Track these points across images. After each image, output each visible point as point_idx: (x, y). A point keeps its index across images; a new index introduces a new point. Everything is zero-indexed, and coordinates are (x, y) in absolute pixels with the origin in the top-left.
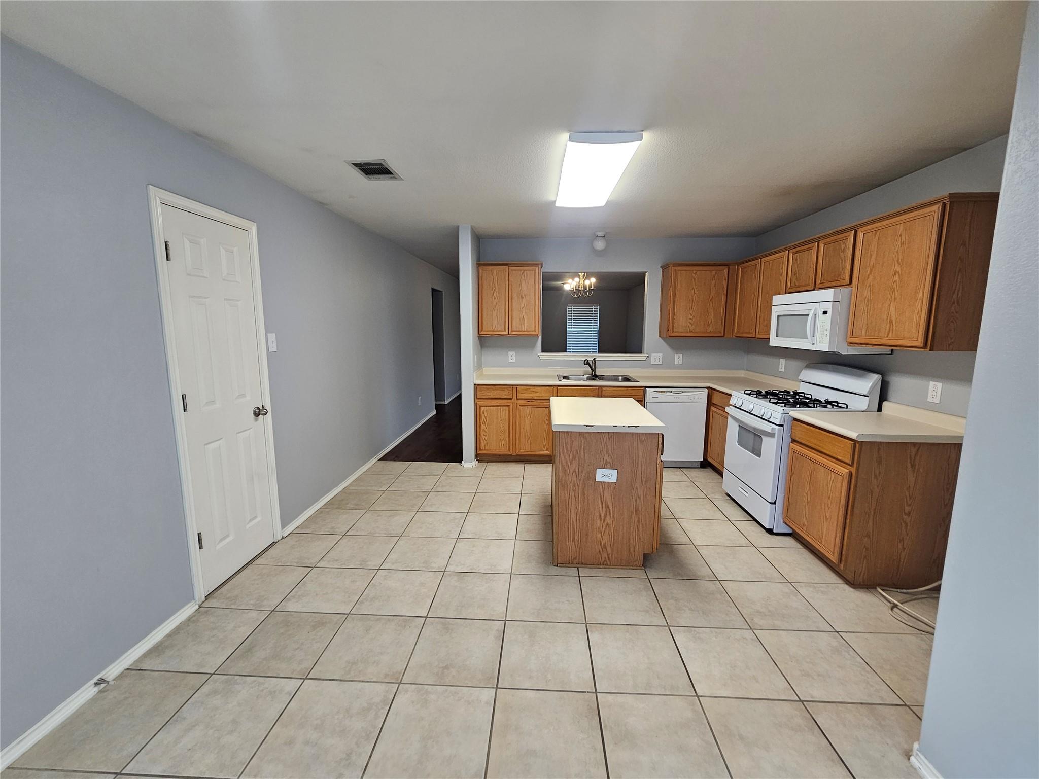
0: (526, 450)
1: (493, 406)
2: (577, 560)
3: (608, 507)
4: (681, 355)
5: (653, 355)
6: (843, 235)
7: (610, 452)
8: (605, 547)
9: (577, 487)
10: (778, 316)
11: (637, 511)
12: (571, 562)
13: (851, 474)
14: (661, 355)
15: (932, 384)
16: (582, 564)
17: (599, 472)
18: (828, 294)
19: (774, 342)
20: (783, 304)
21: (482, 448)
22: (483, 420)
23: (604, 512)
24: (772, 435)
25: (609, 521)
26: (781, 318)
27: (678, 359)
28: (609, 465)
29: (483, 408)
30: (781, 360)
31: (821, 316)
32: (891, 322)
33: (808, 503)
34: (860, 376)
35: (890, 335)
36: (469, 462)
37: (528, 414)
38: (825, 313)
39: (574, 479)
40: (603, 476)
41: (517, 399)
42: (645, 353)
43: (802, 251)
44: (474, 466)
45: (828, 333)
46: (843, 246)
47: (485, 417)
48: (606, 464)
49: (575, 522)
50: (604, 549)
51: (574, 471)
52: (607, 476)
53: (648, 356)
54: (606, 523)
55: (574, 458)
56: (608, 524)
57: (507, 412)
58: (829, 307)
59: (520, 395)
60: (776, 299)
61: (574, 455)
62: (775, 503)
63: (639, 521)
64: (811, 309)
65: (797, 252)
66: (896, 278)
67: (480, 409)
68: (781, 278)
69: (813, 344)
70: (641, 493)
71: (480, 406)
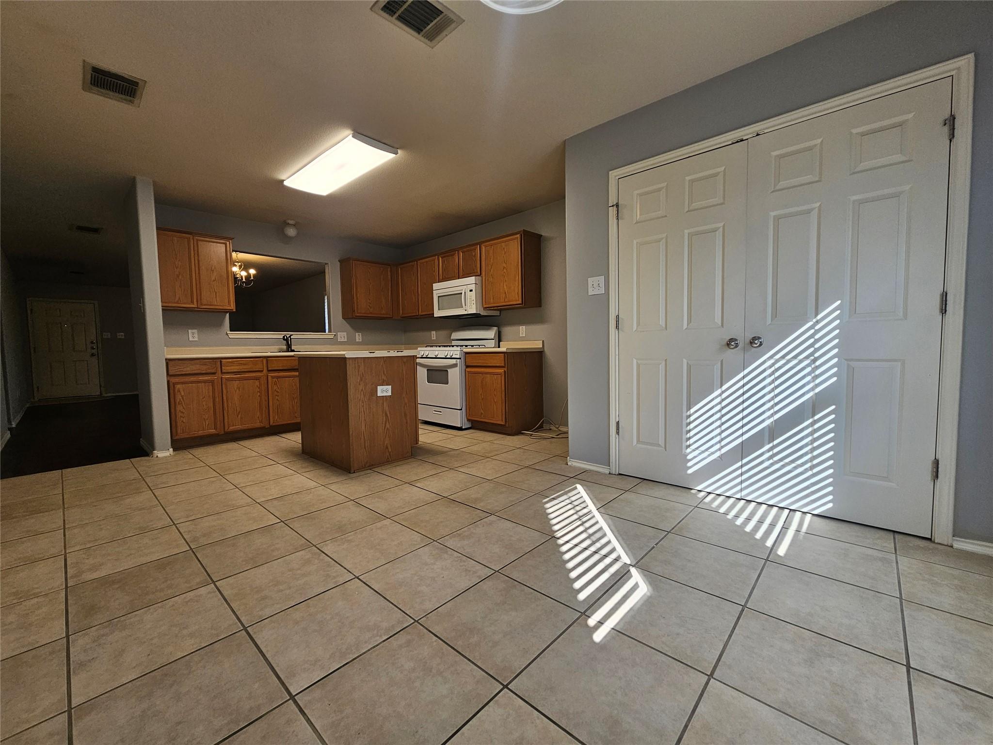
0: (237, 426)
1: (192, 382)
2: (368, 464)
3: (387, 415)
4: (360, 334)
5: (339, 333)
6: (474, 247)
7: (385, 373)
8: (387, 448)
9: (365, 403)
10: (439, 297)
11: (405, 415)
12: (364, 466)
13: (505, 371)
14: (345, 333)
15: (521, 327)
16: (372, 465)
17: (379, 388)
18: (472, 280)
19: (437, 313)
20: (440, 288)
21: (179, 432)
22: (178, 400)
23: (384, 419)
24: (455, 365)
25: (388, 427)
26: (440, 298)
27: (358, 337)
28: (385, 382)
29: (178, 386)
30: (432, 332)
31: (469, 293)
32: (505, 293)
33: (482, 399)
34: (488, 329)
35: (506, 300)
36: (163, 453)
37: (236, 389)
38: (471, 291)
39: (362, 396)
40: (382, 391)
41: (222, 373)
42: (332, 331)
43: (448, 256)
44: (172, 454)
45: (474, 302)
46: (474, 254)
47: (182, 397)
48: (383, 382)
49: (365, 432)
50: (387, 450)
51: (362, 390)
52: (384, 391)
53: (335, 335)
54: (386, 428)
55: (361, 380)
56: (388, 429)
57: (211, 388)
58: (473, 287)
59: (225, 369)
60: (436, 286)
61: (360, 377)
62: (461, 409)
63: (407, 423)
64: (463, 289)
65: (445, 257)
66: (505, 271)
67: (174, 387)
68: (434, 273)
69: (466, 310)
70: (406, 401)
71: (174, 384)
